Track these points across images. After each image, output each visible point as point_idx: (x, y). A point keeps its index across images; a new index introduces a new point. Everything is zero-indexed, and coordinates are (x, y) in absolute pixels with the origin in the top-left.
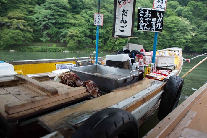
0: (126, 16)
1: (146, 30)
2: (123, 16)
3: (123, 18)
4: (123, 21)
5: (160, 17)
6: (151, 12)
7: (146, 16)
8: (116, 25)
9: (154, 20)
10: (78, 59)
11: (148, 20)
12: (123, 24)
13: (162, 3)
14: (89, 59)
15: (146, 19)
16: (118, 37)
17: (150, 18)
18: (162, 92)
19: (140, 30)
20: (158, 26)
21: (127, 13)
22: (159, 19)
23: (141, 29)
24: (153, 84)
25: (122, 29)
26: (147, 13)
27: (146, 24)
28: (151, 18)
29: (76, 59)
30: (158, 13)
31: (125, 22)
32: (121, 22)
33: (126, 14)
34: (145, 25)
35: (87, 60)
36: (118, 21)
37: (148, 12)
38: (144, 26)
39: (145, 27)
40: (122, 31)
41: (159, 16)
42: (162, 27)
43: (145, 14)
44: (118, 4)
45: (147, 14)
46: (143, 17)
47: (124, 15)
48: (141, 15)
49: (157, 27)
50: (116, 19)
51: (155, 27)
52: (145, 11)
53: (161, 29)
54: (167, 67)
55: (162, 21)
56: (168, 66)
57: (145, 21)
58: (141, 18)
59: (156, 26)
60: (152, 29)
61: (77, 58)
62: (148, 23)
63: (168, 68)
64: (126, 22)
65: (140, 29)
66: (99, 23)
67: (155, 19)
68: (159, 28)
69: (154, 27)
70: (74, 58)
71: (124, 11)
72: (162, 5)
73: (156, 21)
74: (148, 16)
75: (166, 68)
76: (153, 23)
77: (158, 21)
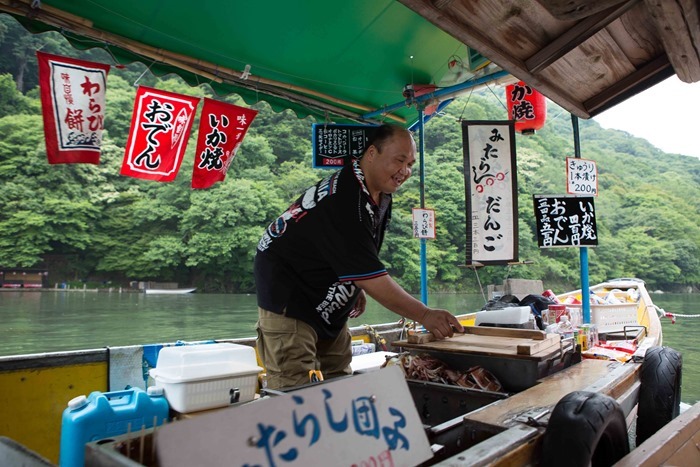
0: (497, 211)
1: (558, 243)
2: (488, 211)
3: (489, 218)
4: (492, 225)
5: (588, 211)
6: (564, 203)
7: (556, 212)
8: (473, 236)
9: (574, 218)
10: (375, 328)
11: (561, 221)
12: (491, 232)
13: (587, 178)
14: (400, 326)
15: (555, 219)
16: (480, 264)
17: (564, 215)
18: (637, 384)
19: (545, 246)
20: (587, 232)
21: (498, 205)
22: (585, 217)
23: (548, 244)
24: (611, 367)
25: (489, 244)
26: (556, 205)
27: (557, 231)
28: (567, 215)
29: (370, 329)
30: (581, 203)
31: (495, 226)
32: (486, 228)
33: (495, 207)
34: (554, 232)
35: (396, 330)
36: (477, 225)
37: (557, 203)
38: (552, 235)
39: (556, 238)
40: (491, 249)
41: (584, 210)
42: (596, 233)
43: (551, 209)
44: (473, 185)
45: (557, 208)
46: (548, 215)
47: (491, 211)
48: (543, 211)
49: (584, 234)
50: (473, 222)
51: (578, 235)
52: (551, 201)
53: (594, 238)
54: (624, 332)
55: (593, 219)
56: (627, 329)
57: (554, 225)
58: (545, 219)
59: (581, 232)
60: (573, 241)
61: (371, 326)
62: (562, 229)
63: (628, 334)
64: (499, 226)
65: (545, 243)
66: (425, 232)
67: (576, 216)
68: (590, 236)
69: (576, 237)
70: (362, 327)
71: (491, 199)
72: (586, 183)
73: (580, 222)
74: (560, 211)
75: (623, 334)
76: (573, 227)
77: (583, 222)
